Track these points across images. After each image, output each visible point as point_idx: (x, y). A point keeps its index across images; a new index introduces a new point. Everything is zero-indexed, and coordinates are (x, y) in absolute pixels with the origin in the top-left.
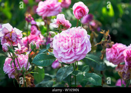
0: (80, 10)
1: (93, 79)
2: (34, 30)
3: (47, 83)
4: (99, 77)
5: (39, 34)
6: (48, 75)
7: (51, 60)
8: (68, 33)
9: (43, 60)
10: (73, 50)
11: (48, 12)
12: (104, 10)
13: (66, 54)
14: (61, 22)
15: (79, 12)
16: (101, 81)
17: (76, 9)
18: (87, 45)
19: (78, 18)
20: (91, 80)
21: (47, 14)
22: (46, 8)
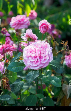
0: (45, 26)
1: (55, 82)
2: (8, 41)
3: (19, 83)
4: (59, 80)
5: (12, 43)
6: (19, 76)
7: (22, 67)
8: (35, 45)
9: (16, 67)
10: (39, 60)
11: (19, 26)
12: (64, 20)
13: (34, 63)
14: (29, 36)
15: (44, 28)
16: (61, 83)
17: (41, 26)
18: (50, 56)
19: (43, 33)
20: (53, 82)
21: (19, 27)
22: (17, 23)
